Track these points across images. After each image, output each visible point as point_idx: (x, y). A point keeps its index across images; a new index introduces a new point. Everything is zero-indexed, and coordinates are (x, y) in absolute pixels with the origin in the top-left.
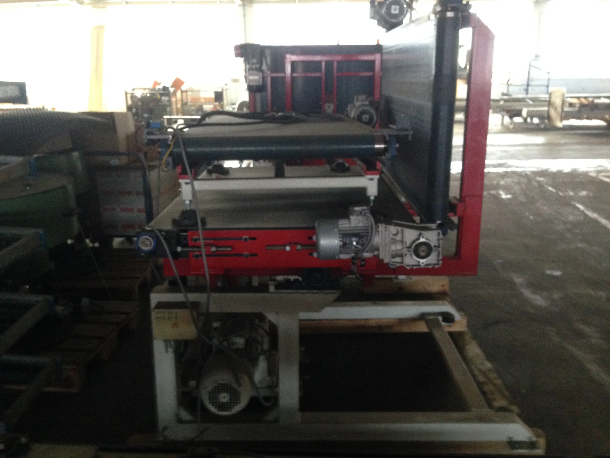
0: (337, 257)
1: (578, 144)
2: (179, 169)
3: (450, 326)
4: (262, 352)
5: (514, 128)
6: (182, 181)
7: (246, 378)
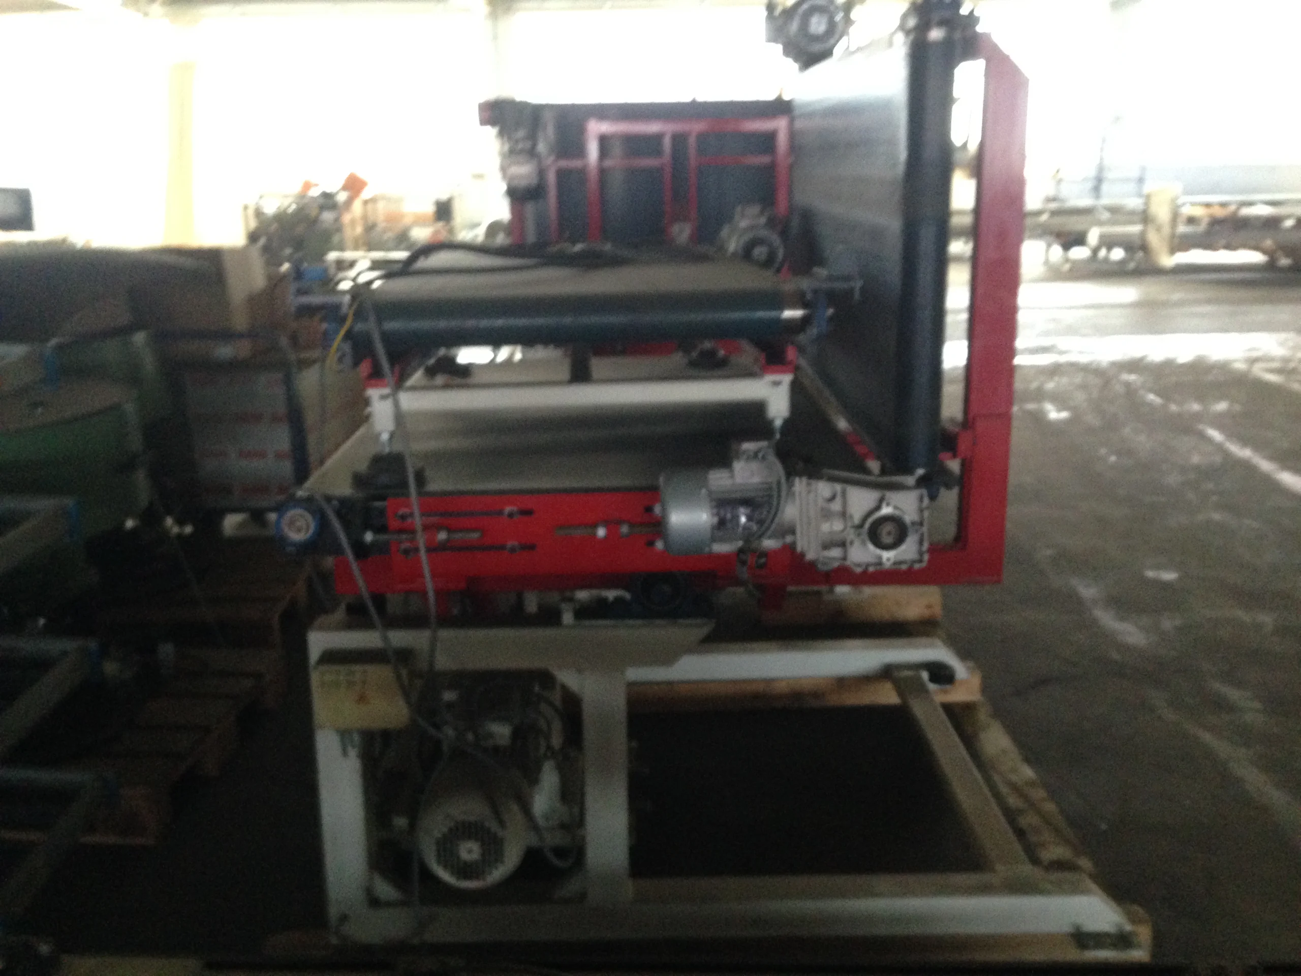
0: (707, 550)
1: (1209, 301)
2: (365, 368)
3: (946, 692)
4: (549, 754)
5: (1071, 270)
6: (374, 393)
7: (515, 808)
